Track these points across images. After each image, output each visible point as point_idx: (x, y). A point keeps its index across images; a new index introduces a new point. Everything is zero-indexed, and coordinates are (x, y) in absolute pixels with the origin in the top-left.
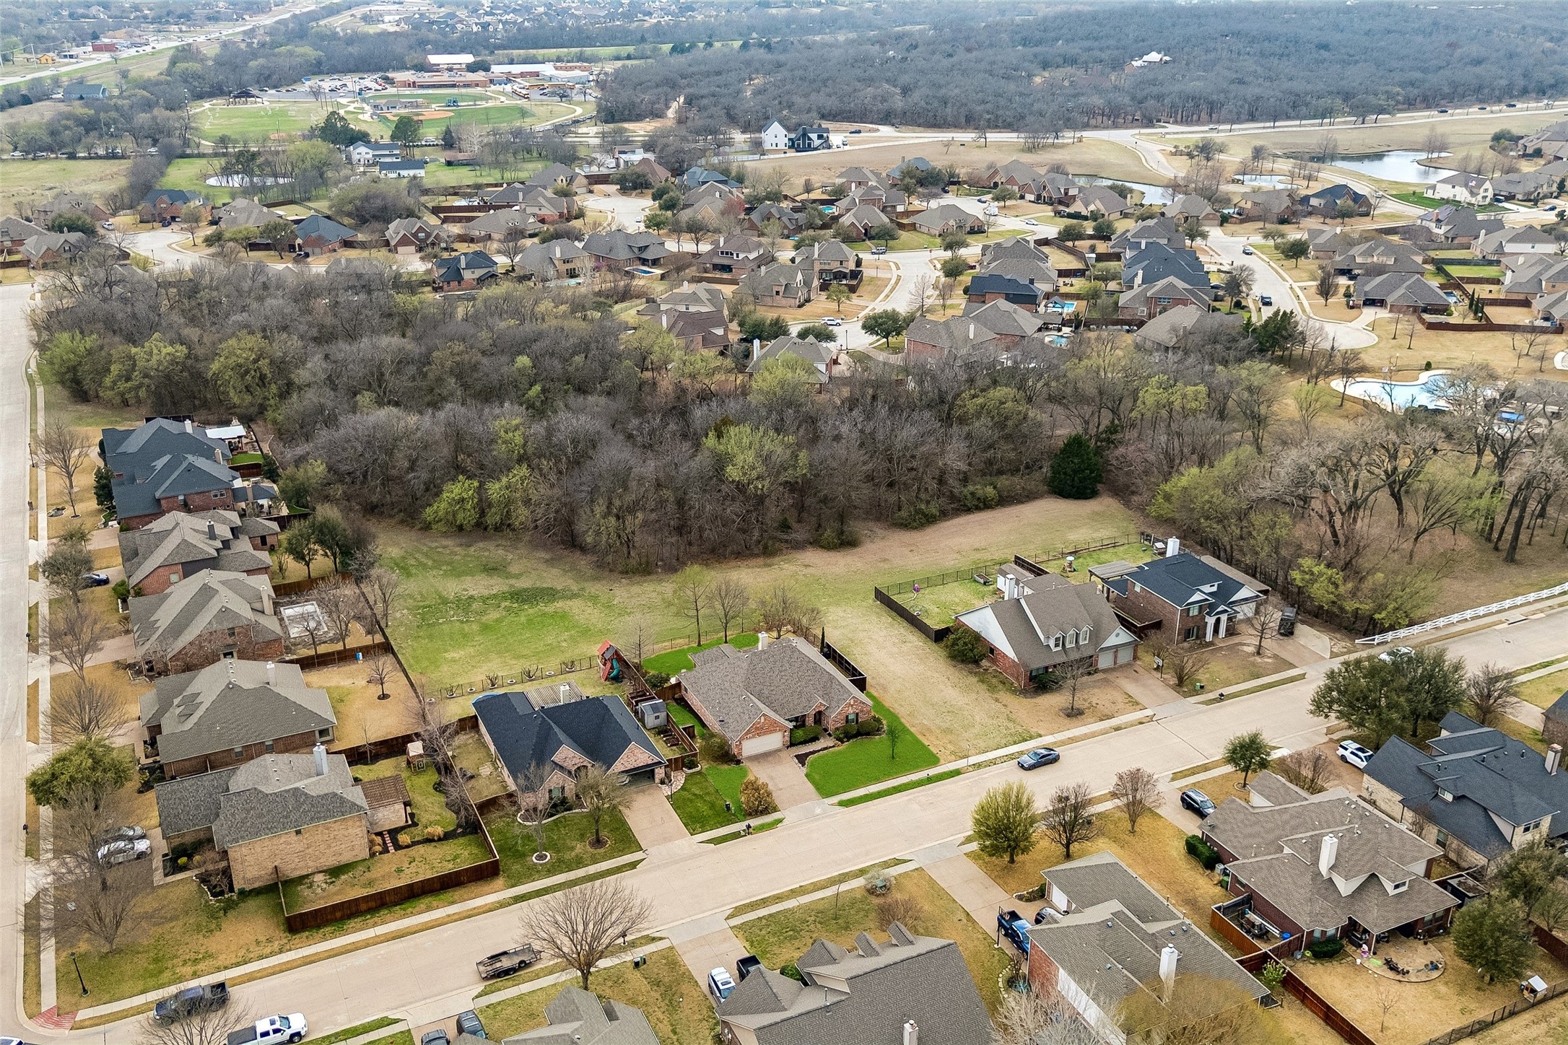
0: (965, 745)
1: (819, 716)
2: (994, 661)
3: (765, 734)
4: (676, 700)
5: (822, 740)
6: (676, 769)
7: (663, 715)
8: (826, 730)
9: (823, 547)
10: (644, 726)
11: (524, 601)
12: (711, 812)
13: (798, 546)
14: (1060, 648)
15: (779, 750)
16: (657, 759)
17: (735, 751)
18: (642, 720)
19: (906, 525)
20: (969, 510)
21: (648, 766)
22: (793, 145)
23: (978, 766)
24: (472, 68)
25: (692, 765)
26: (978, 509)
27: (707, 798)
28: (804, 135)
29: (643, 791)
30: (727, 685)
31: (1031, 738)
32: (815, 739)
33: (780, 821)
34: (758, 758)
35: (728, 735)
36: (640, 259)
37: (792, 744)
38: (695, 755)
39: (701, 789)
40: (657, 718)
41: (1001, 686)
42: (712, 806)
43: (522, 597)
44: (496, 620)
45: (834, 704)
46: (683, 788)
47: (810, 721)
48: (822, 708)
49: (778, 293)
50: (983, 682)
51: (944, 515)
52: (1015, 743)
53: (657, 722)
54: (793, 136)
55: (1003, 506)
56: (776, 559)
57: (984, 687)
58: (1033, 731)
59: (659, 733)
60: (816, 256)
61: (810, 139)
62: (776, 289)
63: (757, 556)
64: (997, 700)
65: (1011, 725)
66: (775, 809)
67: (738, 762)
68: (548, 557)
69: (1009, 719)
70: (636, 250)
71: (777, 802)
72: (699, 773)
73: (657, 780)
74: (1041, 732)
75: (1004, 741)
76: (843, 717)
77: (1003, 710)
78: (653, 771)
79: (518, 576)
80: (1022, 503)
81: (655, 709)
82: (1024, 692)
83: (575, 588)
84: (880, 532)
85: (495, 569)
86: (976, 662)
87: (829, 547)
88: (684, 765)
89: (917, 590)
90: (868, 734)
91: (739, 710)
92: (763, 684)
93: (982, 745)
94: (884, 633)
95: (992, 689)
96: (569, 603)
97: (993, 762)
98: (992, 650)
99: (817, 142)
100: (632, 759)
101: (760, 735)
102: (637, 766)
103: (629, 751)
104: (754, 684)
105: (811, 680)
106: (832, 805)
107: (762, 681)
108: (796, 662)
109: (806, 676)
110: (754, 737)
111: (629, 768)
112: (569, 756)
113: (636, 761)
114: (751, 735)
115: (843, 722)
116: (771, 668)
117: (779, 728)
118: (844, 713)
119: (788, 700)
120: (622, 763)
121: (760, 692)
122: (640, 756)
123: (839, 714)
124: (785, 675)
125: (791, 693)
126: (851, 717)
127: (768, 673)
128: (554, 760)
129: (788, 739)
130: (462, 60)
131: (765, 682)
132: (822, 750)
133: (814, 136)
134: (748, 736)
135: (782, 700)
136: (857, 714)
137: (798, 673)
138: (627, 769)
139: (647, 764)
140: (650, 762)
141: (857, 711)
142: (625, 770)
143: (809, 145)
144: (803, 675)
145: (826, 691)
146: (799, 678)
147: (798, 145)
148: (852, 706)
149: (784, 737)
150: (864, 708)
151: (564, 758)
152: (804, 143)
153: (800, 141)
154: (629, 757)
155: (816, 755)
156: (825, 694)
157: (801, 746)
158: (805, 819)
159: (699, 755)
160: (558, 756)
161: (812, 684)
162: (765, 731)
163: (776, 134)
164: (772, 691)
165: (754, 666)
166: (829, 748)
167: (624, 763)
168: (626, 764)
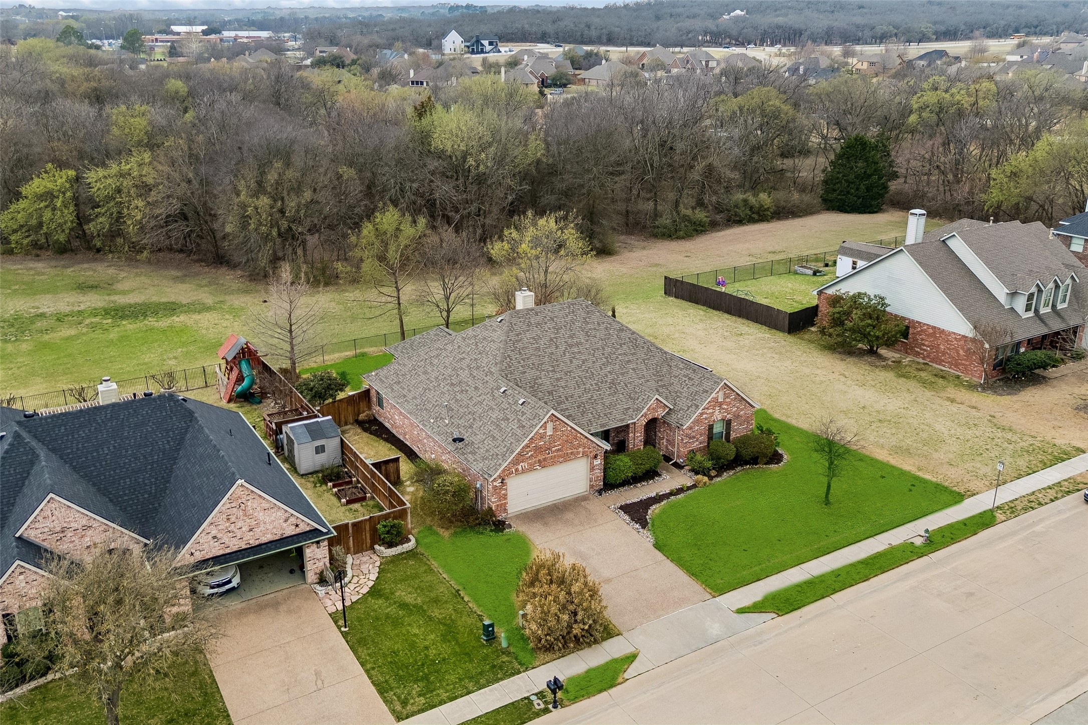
1: (653, 429)
2: (908, 347)
3: (554, 462)
4: (360, 424)
5: (666, 476)
6: (359, 550)
7: (332, 445)
10: (294, 469)
11: (122, 318)
12: (446, 649)
14: (1031, 314)
15: (584, 498)
16: (306, 524)
17: (493, 502)
18: (290, 460)
19: (670, 235)
20: (740, 222)
21: (283, 541)
22: (468, 50)
23: (1010, 510)
24: (206, 33)
25: (395, 537)
26: (752, 221)
27: (436, 613)
28: (478, 41)
29: (275, 605)
30: (464, 375)
32: (651, 474)
34: (541, 516)
35: (476, 468)
37: (609, 485)
38: (402, 514)
39: (420, 589)
40: (320, 450)
41: (939, 381)
42: (449, 631)
43: (119, 313)
44: (67, 339)
45: (683, 403)
46: (375, 592)
47: (636, 440)
48: (660, 413)
50: (904, 376)
53: (322, 460)
54: (468, 44)
55: (779, 219)
57: (914, 383)
59: (324, 481)
61: (482, 45)
64: (952, 400)
65: (1010, 436)
66: (609, 633)
67: (501, 526)
68: (179, 274)
69: (999, 427)
71: (612, 615)
72: (412, 554)
73: (311, 577)
75: (1022, 463)
76: (703, 428)
77: (975, 413)
78: (300, 551)
79: (124, 293)
80: (800, 217)
81: (315, 432)
82: (988, 387)
83: (209, 301)
84: (638, 243)
85: (94, 287)
86: (874, 352)
88: (377, 539)
89: (722, 284)
90: (754, 461)
91: (495, 415)
92: (539, 367)
94: (701, 326)
95: (929, 385)
96: (196, 317)
98: (907, 328)
99: (488, 48)
100: (239, 524)
101: (543, 464)
102: (257, 543)
103: (233, 505)
104: (521, 368)
105: (629, 361)
106: (741, 611)
107: (537, 362)
108: (598, 330)
109: (619, 355)
110: (531, 469)
111: (235, 549)
112: (72, 525)
113: (251, 530)
114: (525, 465)
115: (704, 438)
116: (551, 340)
117: (581, 450)
118: (706, 419)
119: (592, 396)
120: (214, 537)
121: (535, 383)
122: (261, 516)
123: (697, 421)
124: (580, 352)
125: (596, 384)
126: (718, 428)
127: (546, 348)
128: (25, 535)
129: (599, 473)
130: (199, 29)
131: (542, 364)
132: (671, 494)
133: (486, 43)
134: (520, 468)
135: (580, 397)
136: (728, 423)
137: (603, 349)
138: (228, 551)
139: (282, 535)
140: (290, 531)
141: (728, 416)
142: (221, 552)
143: (482, 49)
144: (614, 353)
145: (661, 380)
146: (606, 358)
147: (473, 49)
148: (721, 404)
149: (592, 469)
150: (742, 410)
151: (58, 529)
152: (477, 48)
153: (475, 47)
154: (233, 519)
155: (662, 503)
156: (662, 386)
157: (626, 488)
158: (694, 648)
159: (409, 514)
160: (37, 525)
161: (633, 369)
162: (555, 456)
163: (453, 42)
164: (558, 380)
165: (517, 335)
166: (685, 489)
167: (219, 536)
168: (225, 539)
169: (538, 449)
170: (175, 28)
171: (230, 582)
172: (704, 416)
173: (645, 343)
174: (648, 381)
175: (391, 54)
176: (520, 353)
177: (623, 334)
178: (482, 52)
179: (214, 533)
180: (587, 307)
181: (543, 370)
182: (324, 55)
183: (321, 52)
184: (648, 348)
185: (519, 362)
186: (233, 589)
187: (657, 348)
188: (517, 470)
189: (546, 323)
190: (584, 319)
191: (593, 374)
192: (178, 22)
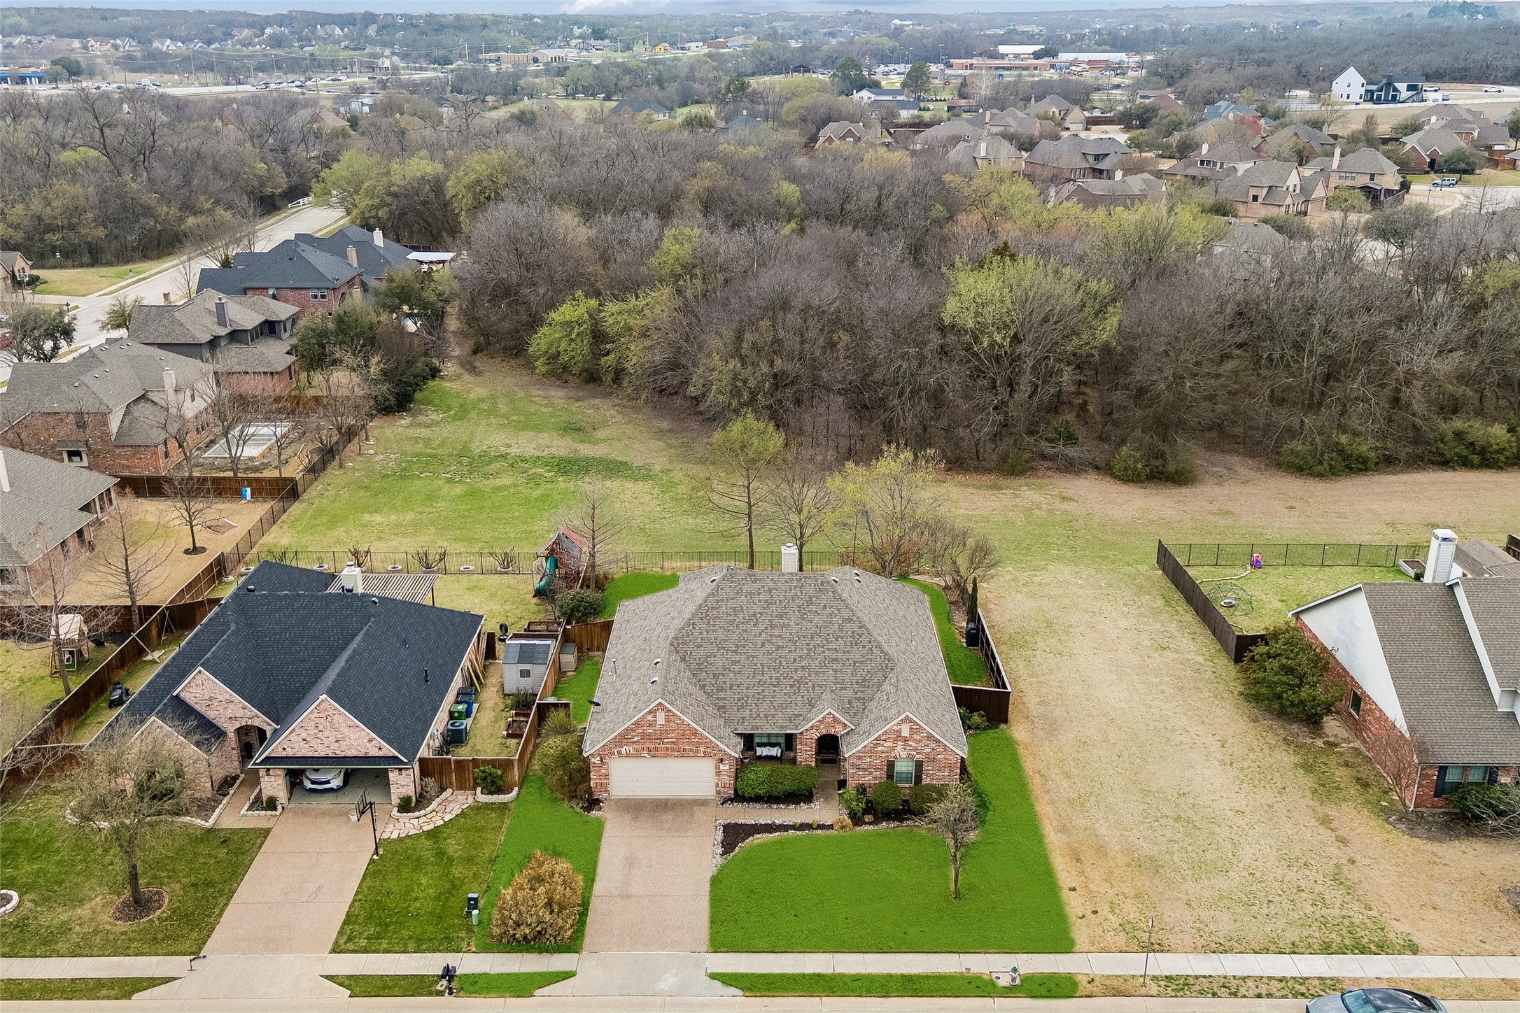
0: (1172, 913)
1: (829, 746)
2: (1357, 728)
5: (816, 805)
6: (463, 787)
7: (538, 671)
8: (842, 784)
9: (1115, 476)
12: (428, 907)
13: (1071, 467)
15: (703, 803)
16: (388, 750)
17: (596, 777)
19: (1302, 468)
20: (1447, 464)
21: (368, 759)
22: (1370, 97)
23: (1180, 985)
24: (1037, 55)
25: (491, 785)
26: (1467, 465)
27: (458, 871)
28: (1389, 84)
29: (347, 814)
31: (1382, 948)
32: (800, 798)
33: (568, 975)
34: (640, 808)
35: (588, 737)
36: (1094, 170)
37: (742, 797)
38: (509, 765)
39: (471, 843)
40: (525, 674)
41: (1353, 790)
42: (449, 892)
44: (498, 488)
45: (864, 726)
46: (434, 832)
47: (804, 752)
48: (843, 729)
49: (1255, 198)
50: (1308, 768)
51: (1387, 463)
52: (1326, 949)
53: (526, 684)
54: (1372, 88)
56: (1021, 481)
57: (1309, 781)
58: (1398, 929)
59: (514, 706)
60: (1335, 167)
61: (1396, 90)
62: (1253, 192)
63: (988, 471)
64: (1326, 822)
65: (1335, 895)
66: (573, 946)
67: (593, 806)
69: (1338, 878)
70: (1091, 159)
73: (394, 799)
74: (1420, 939)
75: (1293, 935)
76: (879, 762)
77: (1332, 849)
78: (385, 773)
79: (597, 442)
81: (525, 655)
82: (1413, 821)
83: (658, 468)
84: (1244, 472)
85: (579, 430)
86: (1313, 721)
87: (1130, 477)
89: (1256, 565)
91: (635, 686)
93: (1224, 926)
95: (1326, 791)
96: (630, 484)
97: (1230, 988)
98: (1358, 700)
99: (1404, 93)
100: (327, 734)
101: (653, 753)
102: (343, 755)
103: (321, 715)
104: (699, 640)
105: (836, 660)
106: (714, 976)
107: (721, 637)
108: (819, 614)
109: (828, 649)
110: (637, 755)
111: (323, 754)
112: (218, 696)
113: (337, 742)
114: (630, 749)
115: (881, 774)
116: (754, 615)
117: (702, 749)
118: (882, 752)
119: (763, 691)
120: (304, 740)
121: (706, 661)
122: (346, 731)
123: (869, 751)
124: (780, 636)
125: (777, 678)
126: (904, 767)
127: (743, 623)
128: (182, 695)
129: (728, 780)
130: (1031, 49)
131: (726, 641)
132: (793, 827)
133: (1402, 86)
134: (623, 750)
135: (748, 688)
136: (919, 765)
137: (812, 637)
138: (316, 755)
139: (366, 753)
140: (373, 752)
141: (918, 756)
142: (310, 754)
143: (1394, 97)
144: (823, 647)
145: (862, 692)
146: (809, 650)
147: (1379, 97)
148: (905, 740)
149: (718, 773)
150: (940, 753)
151: (207, 697)
152: (1387, 94)
153: (1381, 92)
154: (321, 728)
155: (773, 835)
156: (858, 699)
157: (758, 805)
158: (625, 992)
159: (516, 766)
160: (191, 690)
161: (835, 671)
162: (667, 749)
163: (1350, 84)
164: (734, 663)
165: (718, 601)
166: (815, 826)
167: (308, 739)
168: (314, 743)
169: (646, 737)
170: (1003, 49)
171: (328, 782)
172: (880, 748)
173: (870, 642)
174: (845, 689)
175: (1227, 108)
176: (709, 623)
177: (848, 626)
178: (1394, 100)
179: (304, 735)
180: (822, 585)
181: (724, 648)
182: (1147, 101)
183: (1142, 97)
184: (871, 649)
185: (701, 634)
186: (331, 790)
187: (882, 652)
188: (619, 752)
189: (759, 594)
190: (810, 597)
191: (781, 664)
192: (1017, 37)
